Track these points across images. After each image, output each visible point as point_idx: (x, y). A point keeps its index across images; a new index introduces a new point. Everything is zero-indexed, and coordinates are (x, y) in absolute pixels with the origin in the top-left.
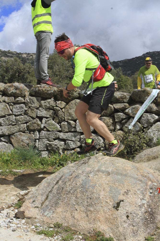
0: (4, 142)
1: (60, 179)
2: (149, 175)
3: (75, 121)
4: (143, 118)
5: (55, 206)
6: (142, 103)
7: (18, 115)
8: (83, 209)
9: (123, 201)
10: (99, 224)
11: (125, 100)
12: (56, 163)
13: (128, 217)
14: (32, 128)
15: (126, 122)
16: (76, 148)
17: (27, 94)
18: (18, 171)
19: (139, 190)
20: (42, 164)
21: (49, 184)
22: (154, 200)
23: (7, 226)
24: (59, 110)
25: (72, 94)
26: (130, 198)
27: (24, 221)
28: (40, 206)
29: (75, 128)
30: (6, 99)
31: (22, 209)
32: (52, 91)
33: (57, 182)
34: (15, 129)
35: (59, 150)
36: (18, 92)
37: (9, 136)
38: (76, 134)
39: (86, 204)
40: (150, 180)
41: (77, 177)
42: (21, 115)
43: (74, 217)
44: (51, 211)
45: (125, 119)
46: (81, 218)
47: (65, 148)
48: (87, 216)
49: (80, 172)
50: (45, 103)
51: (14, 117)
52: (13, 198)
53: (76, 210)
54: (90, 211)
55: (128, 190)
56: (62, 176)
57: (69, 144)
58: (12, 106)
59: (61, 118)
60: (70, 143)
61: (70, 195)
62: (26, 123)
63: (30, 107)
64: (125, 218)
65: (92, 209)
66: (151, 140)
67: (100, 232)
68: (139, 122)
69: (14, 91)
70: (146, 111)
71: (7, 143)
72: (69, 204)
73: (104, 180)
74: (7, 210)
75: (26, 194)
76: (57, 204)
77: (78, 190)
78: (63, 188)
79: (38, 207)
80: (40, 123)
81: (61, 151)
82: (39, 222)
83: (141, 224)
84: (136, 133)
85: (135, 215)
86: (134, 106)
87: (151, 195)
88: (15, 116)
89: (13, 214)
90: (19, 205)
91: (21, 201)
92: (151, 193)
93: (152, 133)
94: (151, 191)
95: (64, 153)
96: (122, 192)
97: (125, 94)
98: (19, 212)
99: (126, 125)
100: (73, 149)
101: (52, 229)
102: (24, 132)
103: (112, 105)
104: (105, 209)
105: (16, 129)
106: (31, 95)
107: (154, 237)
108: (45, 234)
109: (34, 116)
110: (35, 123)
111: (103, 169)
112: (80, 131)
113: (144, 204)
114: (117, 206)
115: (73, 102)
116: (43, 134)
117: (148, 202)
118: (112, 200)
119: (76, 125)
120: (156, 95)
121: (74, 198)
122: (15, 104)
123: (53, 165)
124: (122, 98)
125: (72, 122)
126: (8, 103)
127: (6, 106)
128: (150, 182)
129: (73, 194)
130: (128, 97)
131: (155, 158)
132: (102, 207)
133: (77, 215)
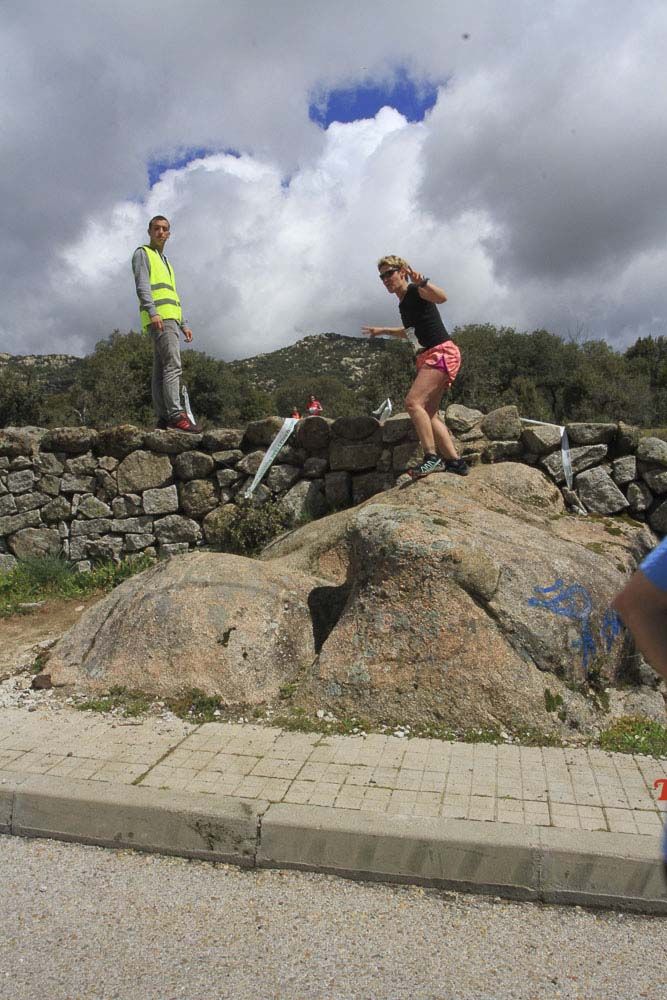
1: (116, 606)
2: (282, 578)
3: (140, 493)
4: (271, 476)
5: (110, 657)
6: (266, 446)
7: (21, 494)
8: (162, 653)
10: (194, 675)
11: (234, 444)
12: (108, 581)
13: (245, 655)
14: (52, 516)
15: (240, 487)
16: (146, 547)
17: (35, 448)
18: (31, 604)
19: (263, 606)
20: (81, 587)
21: (94, 618)
22: (293, 621)
23: (17, 704)
24: (106, 475)
25: (130, 440)
26: (249, 622)
27: (50, 692)
28: (80, 661)
29: (141, 506)
31: (44, 673)
32: (88, 438)
33: (111, 613)
34: (16, 522)
35: (113, 555)
36: (15, 445)
37: (6, 538)
38: (146, 518)
39: (168, 644)
40: (285, 587)
41: (148, 597)
42: (27, 492)
43: (146, 671)
44: (103, 667)
45: (237, 480)
46: (161, 671)
47: (125, 549)
48: (172, 665)
49: (152, 587)
50: (75, 462)
51: (13, 498)
52: (25, 656)
53: (150, 657)
54: (175, 655)
55: (242, 609)
56: (119, 601)
57: (132, 539)
58: (6, 475)
59: (111, 491)
60: (135, 538)
61: (137, 632)
62: (40, 507)
63: (43, 475)
64: (241, 658)
65: (179, 651)
66: (290, 515)
67: (196, 690)
68: (266, 484)
69: (7, 444)
70: (276, 462)
71: (3, 553)
72: (135, 649)
73: (198, 595)
74: (15, 678)
75: (52, 645)
76: (112, 653)
77: (151, 621)
78: (121, 622)
79: (76, 664)
80: (68, 504)
81: (117, 557)
82: (80, 690)
83: (270, 665)
84: (261, 506)
85: (258, 651)
86: (252, 454)
87: (287, 612)
88: (15, 494)
89: (28, 683)
90: (39, 667)
91: (43, 657)
92: (286, 609)
93: (290, 502)
94: (286, 606)
95: (123, 558)
96: (232, 613)
97: (234, 431)
98: (38, 677)
99: (241, 492)
100: (142, 549)
101: (106, 698)
102: (37, 527)
103: (210, 455)
104: (203, 647)
105: (19, 521)
106: (44, 449)
107: (296, 684)
108: (94, 709)
109: (55, 491)
110: (58, 506)
111: (195, 576)
112: (151, 512)
113: (273, 630)
114: (224, 640)
115: (132, 456)
116: (77, 526)
117: (281, 625)
118: (215, 630)
119: (142, 502)
120: (292, 430)
121: (144, 636)
122: (11, 470)
123: (103, 586)
124: (226, 439)
125: (133, 496)
128: (284, 591)
129: (141, 629)
130: (240, 437)
131: (297, 548)
132: (197, 644)
133: (151, 667)
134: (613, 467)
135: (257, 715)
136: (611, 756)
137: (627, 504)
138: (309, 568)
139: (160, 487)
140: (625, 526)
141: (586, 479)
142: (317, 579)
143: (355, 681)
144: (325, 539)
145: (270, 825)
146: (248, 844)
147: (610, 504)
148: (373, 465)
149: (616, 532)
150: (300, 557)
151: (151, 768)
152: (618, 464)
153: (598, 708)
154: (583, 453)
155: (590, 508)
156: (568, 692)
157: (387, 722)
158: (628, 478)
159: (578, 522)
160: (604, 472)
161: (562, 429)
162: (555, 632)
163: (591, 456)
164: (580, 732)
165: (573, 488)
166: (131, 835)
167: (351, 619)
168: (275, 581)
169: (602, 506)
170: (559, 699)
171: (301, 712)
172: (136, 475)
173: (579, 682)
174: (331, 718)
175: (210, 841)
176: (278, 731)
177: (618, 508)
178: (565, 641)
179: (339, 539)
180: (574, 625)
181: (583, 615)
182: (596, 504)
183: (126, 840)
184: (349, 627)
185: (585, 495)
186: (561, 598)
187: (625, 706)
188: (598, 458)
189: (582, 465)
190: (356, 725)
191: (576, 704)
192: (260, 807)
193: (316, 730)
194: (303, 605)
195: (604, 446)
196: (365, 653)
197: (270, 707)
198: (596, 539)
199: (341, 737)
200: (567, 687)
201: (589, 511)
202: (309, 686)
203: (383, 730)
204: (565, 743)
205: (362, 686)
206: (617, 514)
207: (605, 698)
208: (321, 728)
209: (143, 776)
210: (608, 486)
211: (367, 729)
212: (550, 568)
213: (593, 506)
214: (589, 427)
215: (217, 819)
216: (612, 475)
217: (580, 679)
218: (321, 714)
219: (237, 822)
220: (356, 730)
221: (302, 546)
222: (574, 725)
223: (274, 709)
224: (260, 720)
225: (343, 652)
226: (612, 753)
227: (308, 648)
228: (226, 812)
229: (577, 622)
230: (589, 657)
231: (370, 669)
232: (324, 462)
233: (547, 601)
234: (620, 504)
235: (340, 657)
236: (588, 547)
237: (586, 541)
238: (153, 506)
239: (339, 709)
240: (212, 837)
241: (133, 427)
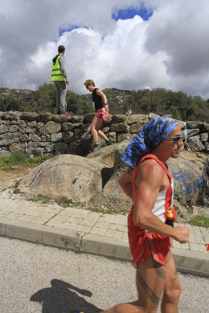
0: (5, 150)
1: (41, 169)
2: (93, 164)
3: (50, 135)
5: (38, 185)
7: (13, 132)
8: (54, 185)
9: (77, 179)
10: (64, 192)
11: (81, 121)
12: (39, 161)
13: (80, 187)
14: (22, 140)
15: (82, 135)
17: (18, 118)
18: (15, 167)
19: (87, 172)
20: (30, 162)
21: (34, 172)
22: (96, 178)
23: (9, 197)
24: (40, 128)
25: (48, 118)
26: (82, 177)
27: (19, 195)
28: (29, 186)
29: (50, 139)
30: (5, 122)
31: (18, 188)
32: (35, 116)
33: (39, 171)
35: (41, 153)
36: (12, 117)
37: (8, 146)
38: (52, 142)
39: (56, 182)
40: (94, 167)
41: (51, 167)
42: (15, 132)
43: (49, 190)
44: (36, 188)
45: (81, 132)
46: (54, 190)
47: (45, 152)
48: (57, 189)
49: (53, 164)
50: (31, 124)
51: (11, 134)
52: (12, 183)
53: (51, 186)
54: (59, 186)
55: (80, 173)
56: (42, 168)
57: (47, 149)
58: (9, 126)
59: (41, 133)
61: (47, 178)
62: (19, 137)
63: (20, 127)
64: (79, 188)
65: (60, 185)
67: (65, 197)
68: (90, 134)
69: (10, 117)
71: (7, 150)
72: (46, 183)
73: (67, 168)
74: (9, 189)
75: (21, 180)
76: (39, 184)
77: (51, 175)
78: (42, 174)
79: (28, 187)
80: (28, 137)
81: (42, 154)
82: (29, 195)
83: (88, 191)
85: (84, 186)
86: (86, 124)
88: (11, 132)
89: (13, 191)
90: (16, 187)
91: (17, 184)
92: (94, 174)
95: (44, 155)
96: (77, 174)
97: (81, 117)
98: (16, 190)
99: (82, 136)
101: (36, 198)
102: (18, 143)
103: (73, 124)
104: (67, 184)
105: (12, 141)
106: (21, 119)
107: (96, 197)
108: (32, 200)
109: (24, 132)
110: (24, 137)
111: (66, 162)
113: (89, 180)
114: (74, 182)
115: (49, 122)
116: (30, 144)
117: (92, 179)
118: (71, 179)
119: (51, 137)
121: (49, 179)
122: (10, 125)
123: (37, 163)
124: (79, 119)
125: (48, 135)
126: (6, 125)
127: (5, 126)
128: (94, 168)
129: (48, 177)
130: (83, 119)
131: (99, 155)
132: (66, 183)
133: (51, 189)
134: (200, 136)
135: (83, 206)
136: (192, 227)
137: (204, 148)
138: (102, 161)
139: (57, 133)
140: (203, 155)
141: (192, 140)
142: (104, 165)
143: (114, 198)
144: (108, 153)
145: (85, 240)
146: (78, 246)
147: (199, 148)
148: (124, 131)
149: (200, 157)
150: (99, 158)
151: (49, 220)
152: (202, 135)
153: (190, 212)
154: (191, 131)
155: (192, 149)
156: (181, 206)
157: (123, 211)
158: (205, 140)
159: (188, 153)
160: (198, 138)
161: (185, 123)
162: (178, 187)
163: (194, 132)
164: (183, 218)
165: (187, 142)
166: (42, 240)
167: (114, 178)
168: (91, 165)
169: (196, 148)
170: (177, 208)
171: (97, 206)
172: (49, 129)
173: (184, 203)
174: (106, 208)
175: (66, 244)
176: (89, 211)
177: (201, 149)
178: (181, 190)
179: (112, 153)
180: (184, 185)
181: (187, 182)
182: (194, 148)
183: (40, 241)
184: (113, 181)
185: (191, 144)
186: (181, 176)
187: (198, 212)
188: (196, 133)
189: (191, 135)
190: (114, 211)
191: (183, 210)
192: (82, 234)
193: (101, 212)
194: (99, 173)
195: (198, 129)
196: (118, 189)
197: (87, 204)
198: (193, 159)
199: (109, 215)
200: (180, 204)
201: (192, 150)
202: (100, 198)
203: (122, 214)
204: (178, 221)
205: (116, 199)
206: (200, 151)
207: (192, 209)
208: (103, 211)
209: (47, 222)
210: (198, 142)
211: (117, 213)
212: (178, 167)
213: (193, 148)
214: (194, 123)
215: (69, 237)
216: (200, 139)
217: (185, 202)
218: (103, 207)
219: (75, 239)
220: (113, 213)
221: (100, 154)
222: (182, 216)
223: (88, 204)
224: (84, 207)
225: (111, 188)
226: (193, 226)
227: (100, 186)
228: (72, 235)
229: (185, 184)
230: (188, 195)
231: (119, 194)
232: (109, 128)
233: (176, 177)
234: (202, 148)
235: (110, 190)
236: (190, 161)
237: (190, 159)
238: (54, 139)
239: (108, 206)
240: (67, 242)
241: (49, 114)
